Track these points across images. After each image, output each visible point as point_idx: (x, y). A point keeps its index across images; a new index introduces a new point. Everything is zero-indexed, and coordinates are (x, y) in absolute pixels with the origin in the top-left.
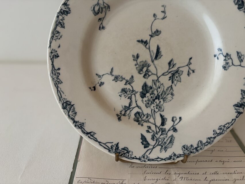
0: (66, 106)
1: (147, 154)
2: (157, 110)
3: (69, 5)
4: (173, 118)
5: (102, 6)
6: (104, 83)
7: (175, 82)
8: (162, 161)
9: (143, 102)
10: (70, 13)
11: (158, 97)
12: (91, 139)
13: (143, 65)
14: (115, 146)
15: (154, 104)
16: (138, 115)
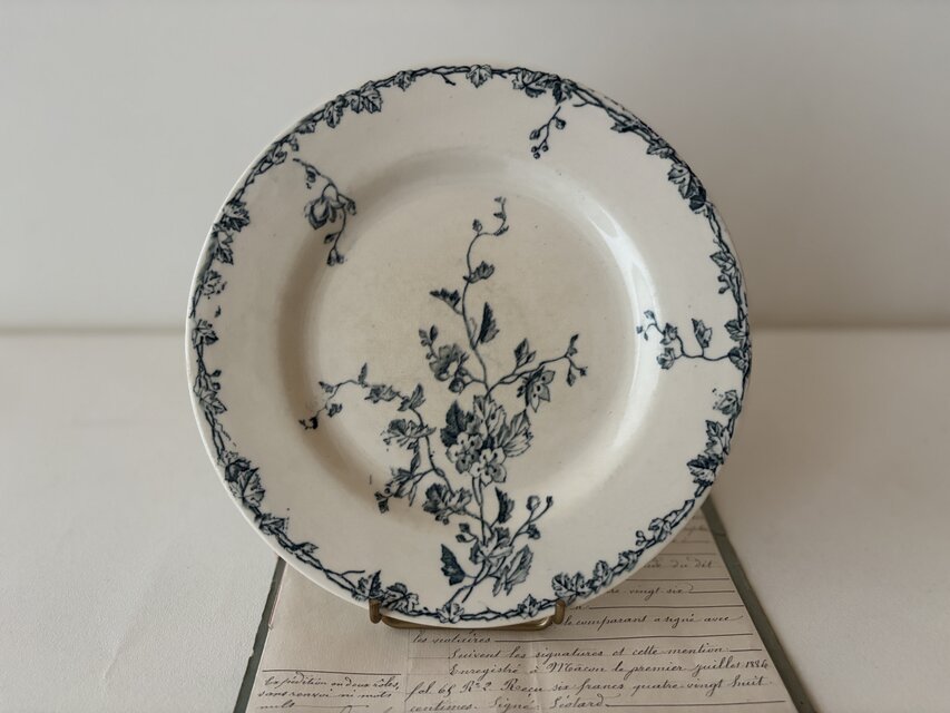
0: (236, 472)
1: (458, 600)
2: (486, 479)
3: (245, 204)
4: (530, 500)
5: (334, 204)
6: (341, 407)
7: (535, 401)
8: (499, 619)
9: (449, 458)
10: (246, 225)
11: (490, 441)
12: (305, 561)
13: (448, 356)
14: (370, 581)
15: (479, 462)
16: (435, 493)
